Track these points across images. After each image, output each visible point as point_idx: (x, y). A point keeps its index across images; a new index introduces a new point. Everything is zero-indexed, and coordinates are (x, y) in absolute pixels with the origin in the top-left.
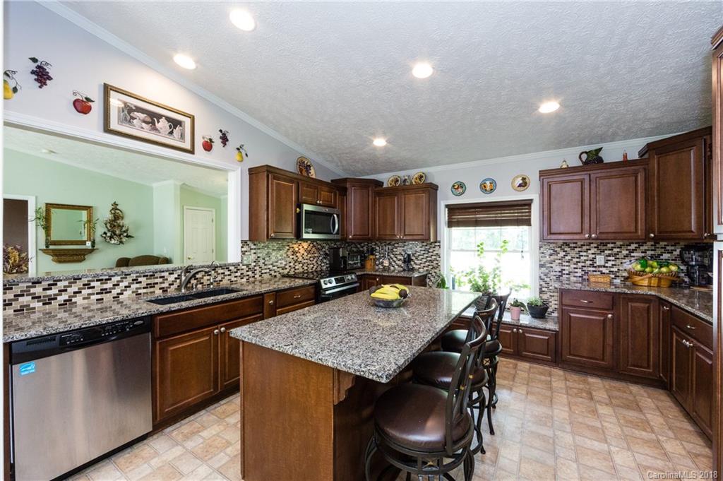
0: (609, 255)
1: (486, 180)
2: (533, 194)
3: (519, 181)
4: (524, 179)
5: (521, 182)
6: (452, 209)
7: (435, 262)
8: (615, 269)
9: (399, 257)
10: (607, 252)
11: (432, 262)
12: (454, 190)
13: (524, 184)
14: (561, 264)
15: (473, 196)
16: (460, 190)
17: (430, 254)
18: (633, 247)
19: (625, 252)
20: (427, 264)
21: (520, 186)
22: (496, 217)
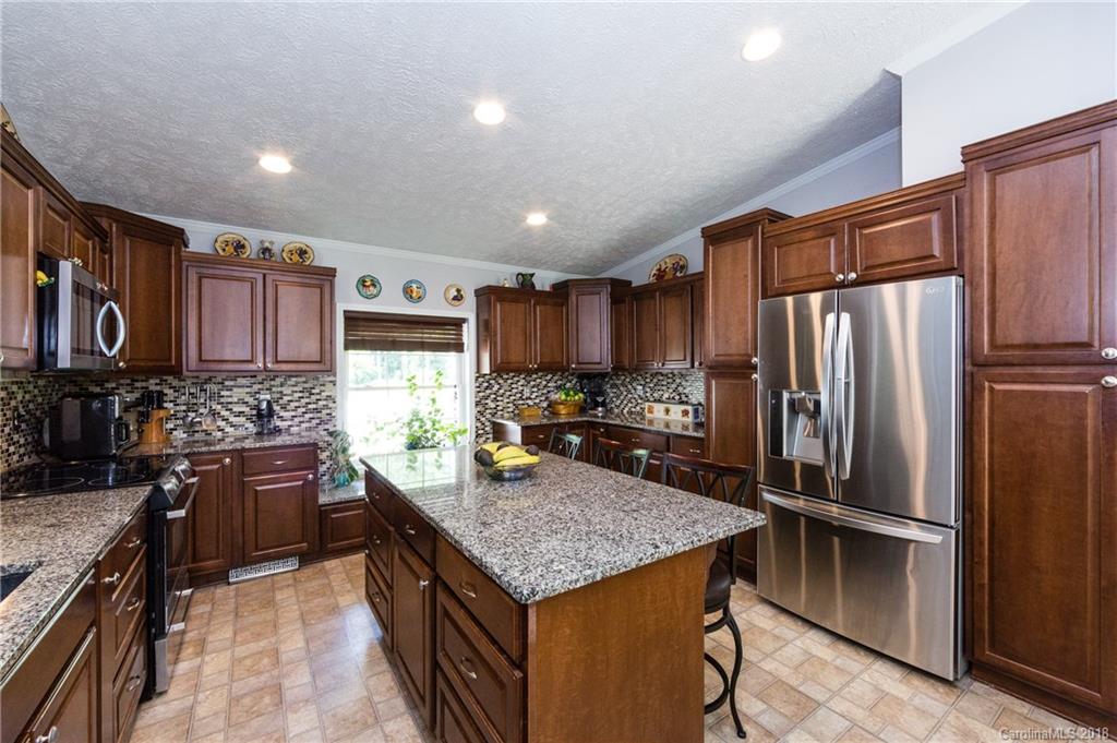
0: (533, 387)
1: (411, 281)
2: (467, 311)
3: (453, 293)
4: (458, 291)
5: (456, 294)
6: (352, 319)
7: (324, 412)
8: (537, 401)
9: (236, 409)
10: (532, 383)
11: (317, 411)
12: (361, 287)
13: (458, 298)
14: (495, 400)
15: (390, 303)
16: (373, 290)
17: (314, 398)
18: (549, 377)
19: (544, 383)
20: (308, 416)
21: (455, 298)
22: (422, 338)
